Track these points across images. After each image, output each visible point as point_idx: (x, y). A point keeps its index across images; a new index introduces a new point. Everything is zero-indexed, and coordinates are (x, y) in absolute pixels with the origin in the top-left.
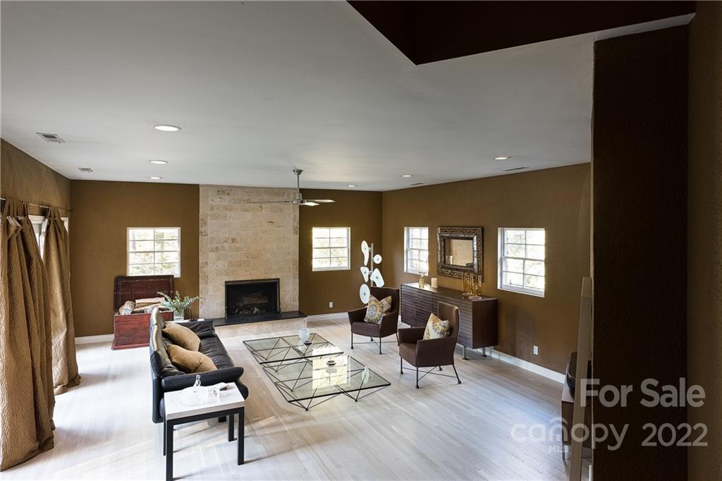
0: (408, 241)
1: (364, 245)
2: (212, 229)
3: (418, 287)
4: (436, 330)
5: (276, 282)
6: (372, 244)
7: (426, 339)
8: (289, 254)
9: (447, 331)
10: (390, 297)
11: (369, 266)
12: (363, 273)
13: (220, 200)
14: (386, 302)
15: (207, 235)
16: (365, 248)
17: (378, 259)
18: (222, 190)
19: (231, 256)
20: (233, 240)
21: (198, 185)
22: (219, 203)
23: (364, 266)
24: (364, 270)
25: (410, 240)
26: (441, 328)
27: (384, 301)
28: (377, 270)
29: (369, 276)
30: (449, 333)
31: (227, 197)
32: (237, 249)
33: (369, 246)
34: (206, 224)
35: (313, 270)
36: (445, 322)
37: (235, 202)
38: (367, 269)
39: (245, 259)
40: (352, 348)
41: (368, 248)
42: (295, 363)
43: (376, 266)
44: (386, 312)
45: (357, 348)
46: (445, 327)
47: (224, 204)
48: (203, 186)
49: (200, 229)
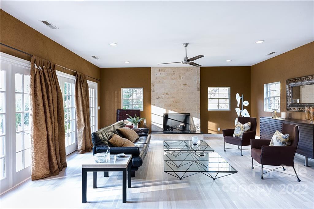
0: (267, 92)
1: (238, 95)
2: (157, 89)
3: (272, 118)
4: (278, 141)
5: (188, 115)
6: (243, 95)
7: (271, 146)
8: (195, 101)
9: (288, 142)
10: (250, 123)
11: (240, 107)
12: (237, 111)
13: (160, 74)
14: (247, 125)
15: (154, 91)
16: (238, 97)
17: (246, 103)
18: (161, 70)
19: (166, 102)
20: (167, 94)
21: (151, 68)
22: (160, 76)
23: (237, 107)
24: (238, 110)
25: (268, 93)
26: (283, 140)
27: (246, 125)
28: (245, 110)
29: (240, 113)
30: (289, 143)
31: (163, 72)
32: (168, 98)
33: (241, 96)
34: (154, 86)
35: (208, 110)
36: (286, 135)
37: (167, 75)
38: (239, 109)
39: (173, 103)
40: (225, 151)
41: (239, 97)
42: (186, 153)
43: (245, 107)
44: (246, 131)
45: (228, 151)
46: (286, 139)
47: (162, 76)
48: (152, 67)
49: (152, 88)
